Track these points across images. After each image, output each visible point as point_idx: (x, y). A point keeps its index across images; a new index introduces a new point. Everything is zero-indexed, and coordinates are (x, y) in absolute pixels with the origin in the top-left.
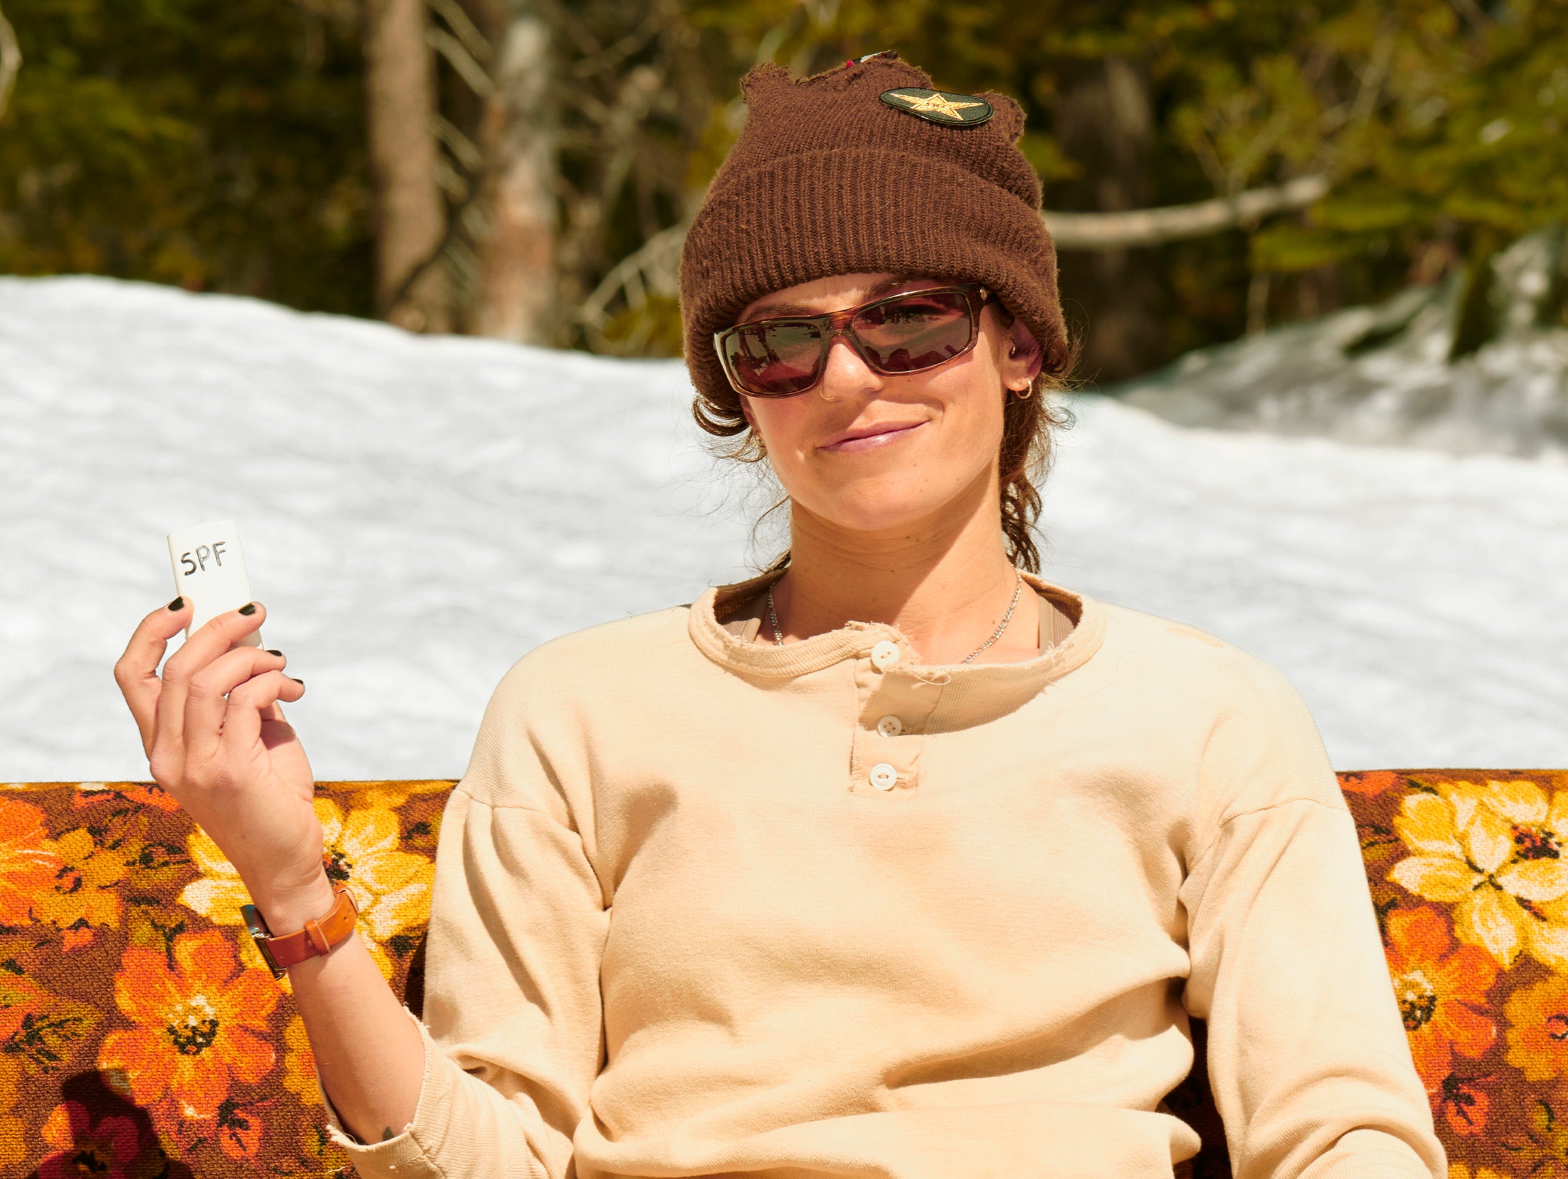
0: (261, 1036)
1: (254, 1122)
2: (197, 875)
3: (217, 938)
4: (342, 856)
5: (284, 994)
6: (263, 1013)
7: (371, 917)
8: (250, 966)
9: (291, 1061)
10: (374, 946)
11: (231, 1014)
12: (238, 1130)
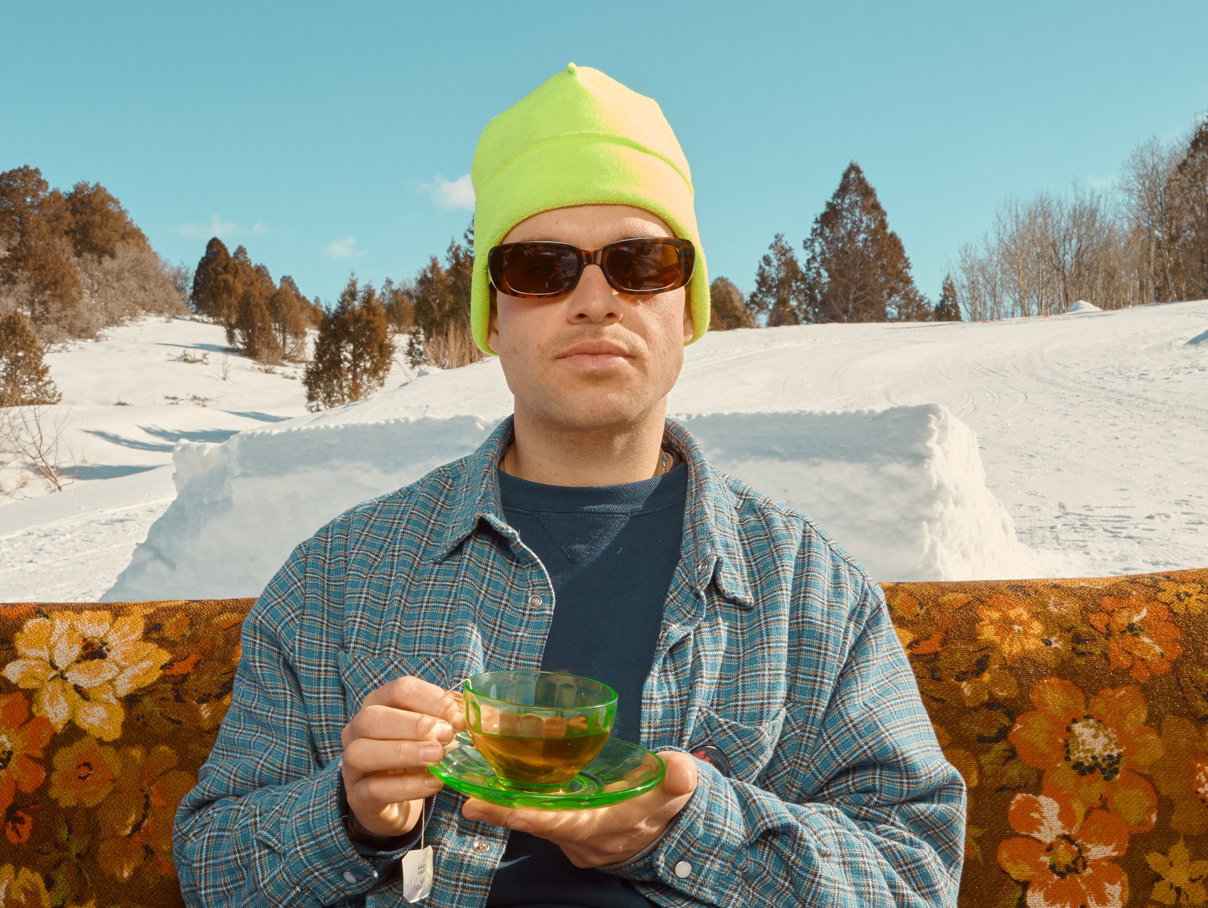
0: (38, 761)
1: (28, 819)
2: (15, 657)
3: (19, 697)
4: (105, 644)
5: (56, 733)
6: (41, 746)
7: (117, 682)
8: (38, 715)
9: (55, 777)
10: (114, 701)
11: (22, 747)
12: (18, 825)
